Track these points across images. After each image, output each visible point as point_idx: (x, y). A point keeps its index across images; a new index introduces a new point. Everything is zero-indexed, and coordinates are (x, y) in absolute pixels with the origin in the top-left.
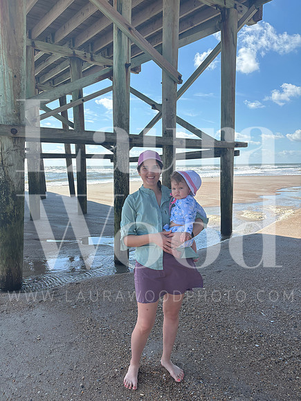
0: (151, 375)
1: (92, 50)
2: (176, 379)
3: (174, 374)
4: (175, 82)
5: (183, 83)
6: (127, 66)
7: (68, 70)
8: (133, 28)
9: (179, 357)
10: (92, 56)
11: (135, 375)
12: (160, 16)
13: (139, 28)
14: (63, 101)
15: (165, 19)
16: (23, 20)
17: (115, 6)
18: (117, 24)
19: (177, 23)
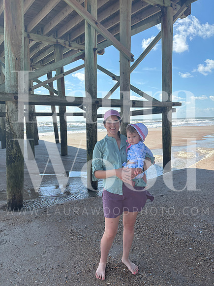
0: (115, 269)
1: (70, 39)
2: (133, 273)
3: (131, 269)
4: (129, 61)
5: (135, 61)
6: (95, 50)
7: (53, 54)
8: (99, 22)
9: (134, 257)
10: (70, 43)
11: (103, 270)
12: (118, 14)
13: (102, 23)
14: (49, 75)
15: (121, 16)
16: (21, 19)
17: (86, 8)
18: (87, 20)
19: (130, 18)
